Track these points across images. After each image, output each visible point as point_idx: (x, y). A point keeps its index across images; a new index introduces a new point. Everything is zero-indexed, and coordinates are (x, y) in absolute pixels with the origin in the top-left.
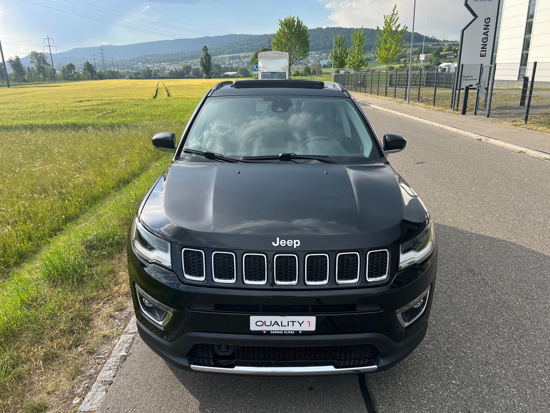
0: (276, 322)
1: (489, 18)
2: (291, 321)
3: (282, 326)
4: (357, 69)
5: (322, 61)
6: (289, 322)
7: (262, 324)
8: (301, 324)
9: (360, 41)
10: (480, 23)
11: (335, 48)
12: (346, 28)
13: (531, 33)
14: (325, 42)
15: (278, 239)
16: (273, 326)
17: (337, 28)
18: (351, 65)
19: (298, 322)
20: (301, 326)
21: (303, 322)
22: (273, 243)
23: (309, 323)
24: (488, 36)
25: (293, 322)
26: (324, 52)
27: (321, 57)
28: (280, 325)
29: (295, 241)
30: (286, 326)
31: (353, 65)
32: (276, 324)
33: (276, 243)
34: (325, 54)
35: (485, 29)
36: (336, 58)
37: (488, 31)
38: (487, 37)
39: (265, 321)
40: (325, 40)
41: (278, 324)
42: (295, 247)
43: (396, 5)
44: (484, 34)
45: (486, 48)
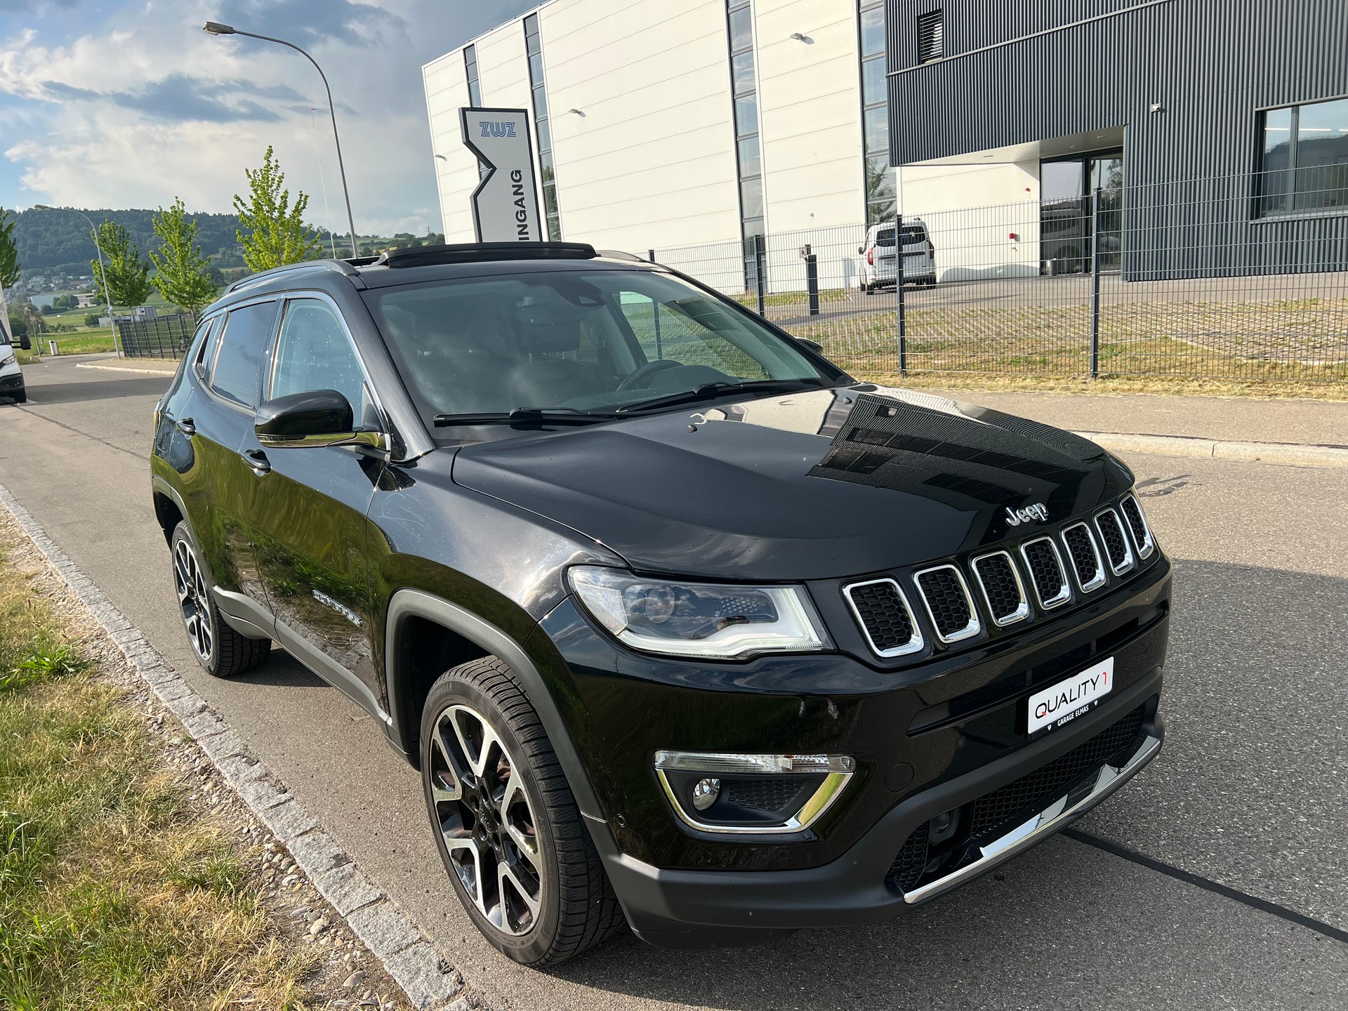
1: (519, 172)
4: (192, 304)
5: (35, 297)
9: (183, 235)
10: (502, 180)
11: (104, 257)
13: (556, 209)
14: (34, 248)
17: (60, 210)
18: (172, 293)
24: (524, 207)
26: (36, 274)
27: (30, 287)
31: (176, 295)
34: (39, 280)
35: (515, 193)
36: (113, 279)
37: (523, 199)
38: (523, 209)
40: (30, 241)
43: (270, 147)
44: (516, 203)
45: (527, 233)
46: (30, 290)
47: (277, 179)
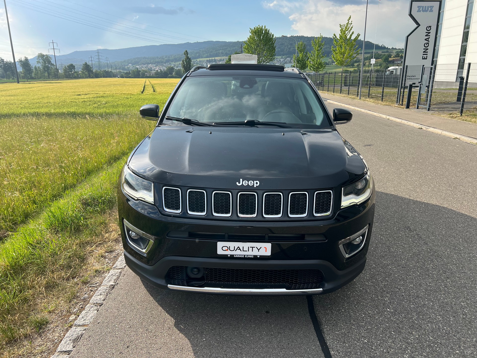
0: (239, 247)
1: (430, 27)
2: (250, 247)
3: (243, 251)
4: (316, 70)
5: (286, 64)
6: (249, 248)
7: (227, 249)
8: (259, 250)
9: (319, 47)
10: (422, 30)
11: (297, 53)
12: (307, 36)
13: (467, 41)
14: (290, 48)
15: (241, 180)
16: (236, 251)
17: (300, 36)
18: (311, 67)
19: (257, 247)
20: (259, 251)
21: (261, 248)
22: (237, 183)
23: (265, 249)
24: (429, 41)
25: (253, 247)
26: (288, 57)
27: (286, 61)
28: (242, 250)
29: (255, 182)
30: (247, 251)
31: (312, 67)
32: (238, 249)
33: (239, 183)
34: (289, 59)
35: (426, 36)
36: (298, 61)
37: (429, 38)
39: (230, 247)
40: (289, 46)
41: (240, 249)
42: (255, 186)
43: (350, 16)
44: (426, 40)
45: (427, 52)
46: (286, 62)
47: (351, 28)
